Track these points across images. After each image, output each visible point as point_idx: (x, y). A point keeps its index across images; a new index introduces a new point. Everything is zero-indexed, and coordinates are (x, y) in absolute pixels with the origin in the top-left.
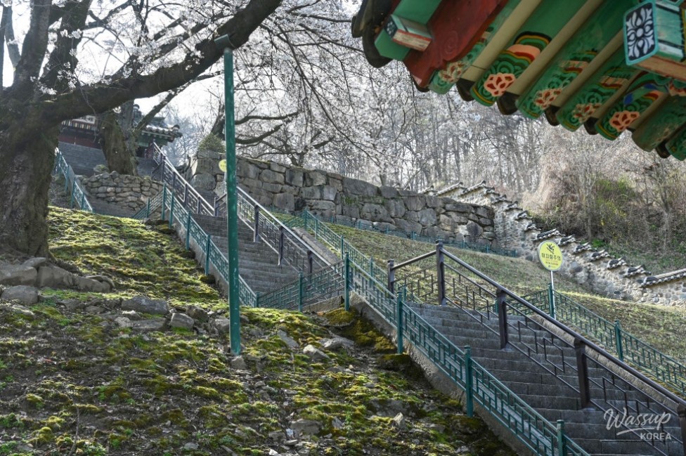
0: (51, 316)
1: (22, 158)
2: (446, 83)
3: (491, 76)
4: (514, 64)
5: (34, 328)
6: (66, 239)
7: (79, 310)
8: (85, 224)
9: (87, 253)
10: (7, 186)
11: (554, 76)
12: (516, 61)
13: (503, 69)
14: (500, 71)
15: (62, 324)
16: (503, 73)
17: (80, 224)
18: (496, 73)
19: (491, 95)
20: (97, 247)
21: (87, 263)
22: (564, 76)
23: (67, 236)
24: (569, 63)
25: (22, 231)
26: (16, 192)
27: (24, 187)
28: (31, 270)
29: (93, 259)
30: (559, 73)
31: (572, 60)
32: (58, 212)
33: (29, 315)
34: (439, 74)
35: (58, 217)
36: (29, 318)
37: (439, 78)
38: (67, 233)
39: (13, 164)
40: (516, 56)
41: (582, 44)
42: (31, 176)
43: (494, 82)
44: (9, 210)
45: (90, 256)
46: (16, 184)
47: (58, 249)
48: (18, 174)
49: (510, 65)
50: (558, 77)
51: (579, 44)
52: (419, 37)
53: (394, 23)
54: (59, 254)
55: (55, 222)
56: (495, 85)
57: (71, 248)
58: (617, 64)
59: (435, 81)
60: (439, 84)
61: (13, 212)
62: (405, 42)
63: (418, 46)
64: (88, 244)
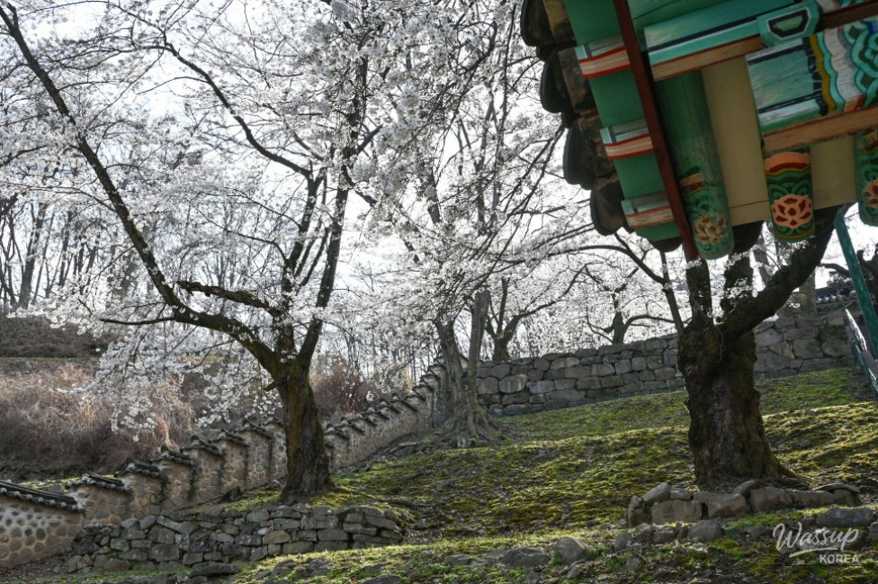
0: (726, 551)
1: (719, 384)
2: (710, 245)
5: (704, 567)
6: (837, 442)
7: (763, 538)
8: (860, 418)
9: (857, 452)
10: (713, 415)
15: (735, 558)
16: (778, 198)
17: (855, 419)
19: (789, 229)
20: (869, 443)
21: (855, 464)
23: (838, 438)
24: (865, 140)
25: (737, 455)
26: (722, 418)
27: (728, 412)
28: (738, 497)
29: (862, 459)
32: (833, 412)
33: (702, 553)
35: (831, 418)
36: (702, 557)
38: (838, 434)
39: (712, 392)
40: (772, 174)
42: (731, 400)
44: (722, 437)
45: (859, 455)
46: (720, 411)
47: (824, 456)
48: (718, 401)
50: (867, 162)
52: (655, 210)
54: (826, 460)
55: (827, 425)
57: (838, 451)
61: (725, 439)
62: (643, 223)
63: (662, 219)
64: (859, 441)
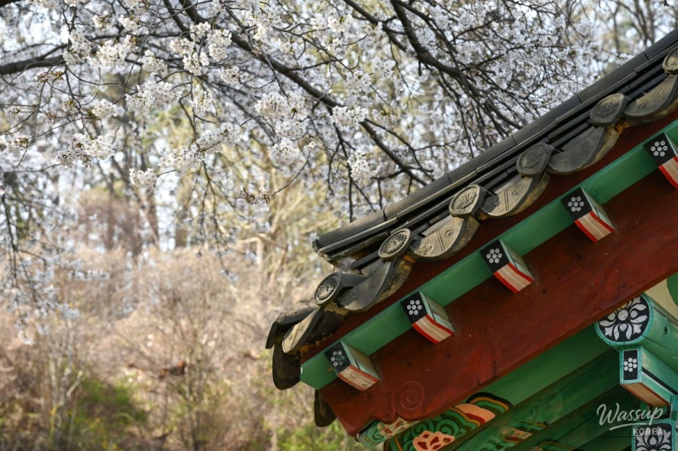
3: (426, 432)
4: (460, 425)
11: (490, 442)
12: (465, 423)
13: (445, 429)
14: (440, 431)
18: (435, 432)
22: (502, 444)
30: (498, 440)
31: (517, 428)
34: (379, 426)
37: (377, 431)
41: (534, 414)
43: (428, 441)
49: (456, 427)
51: (531, 412)
53: (344, 353)
56: (428, 445)
58: (556, 438)
59: (370, 432)
60: (373, 437)
